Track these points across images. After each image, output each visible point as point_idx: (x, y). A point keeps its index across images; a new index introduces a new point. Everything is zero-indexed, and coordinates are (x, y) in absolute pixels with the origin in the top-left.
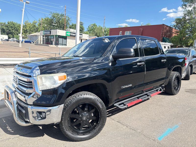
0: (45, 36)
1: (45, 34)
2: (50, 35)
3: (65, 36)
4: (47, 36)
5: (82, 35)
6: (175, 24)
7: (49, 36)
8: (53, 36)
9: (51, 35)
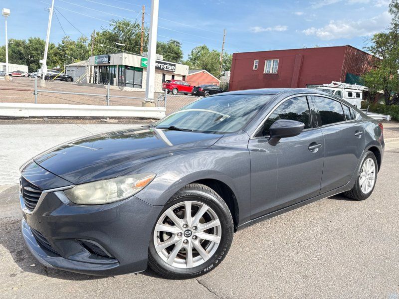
0: (100, 66)
1: (98, 63)
2: (109, 66)
3: (139, 66)
4: (102, 66)
5: (175, 65)
6: (374, 45)
7: (107, 66)
8: (115, 66)
9: (111, 64)
